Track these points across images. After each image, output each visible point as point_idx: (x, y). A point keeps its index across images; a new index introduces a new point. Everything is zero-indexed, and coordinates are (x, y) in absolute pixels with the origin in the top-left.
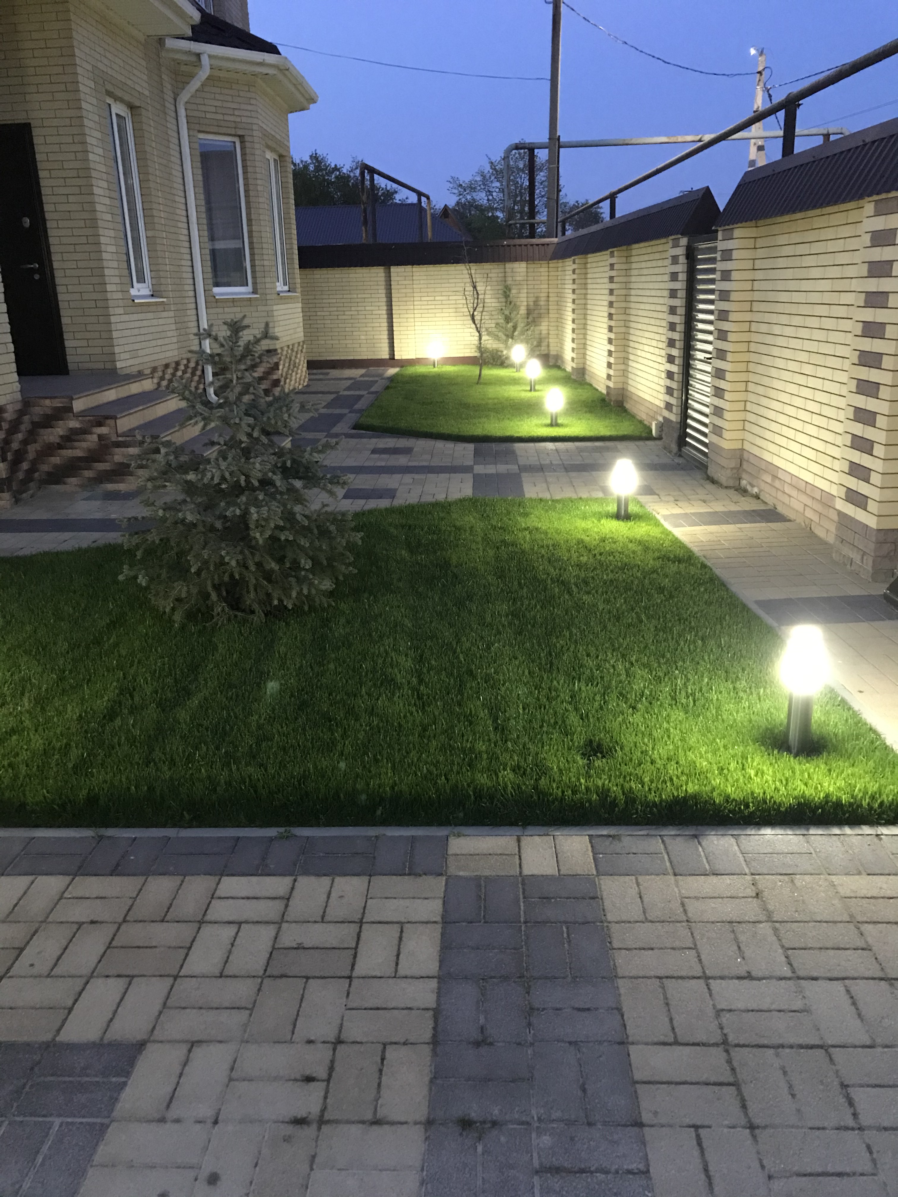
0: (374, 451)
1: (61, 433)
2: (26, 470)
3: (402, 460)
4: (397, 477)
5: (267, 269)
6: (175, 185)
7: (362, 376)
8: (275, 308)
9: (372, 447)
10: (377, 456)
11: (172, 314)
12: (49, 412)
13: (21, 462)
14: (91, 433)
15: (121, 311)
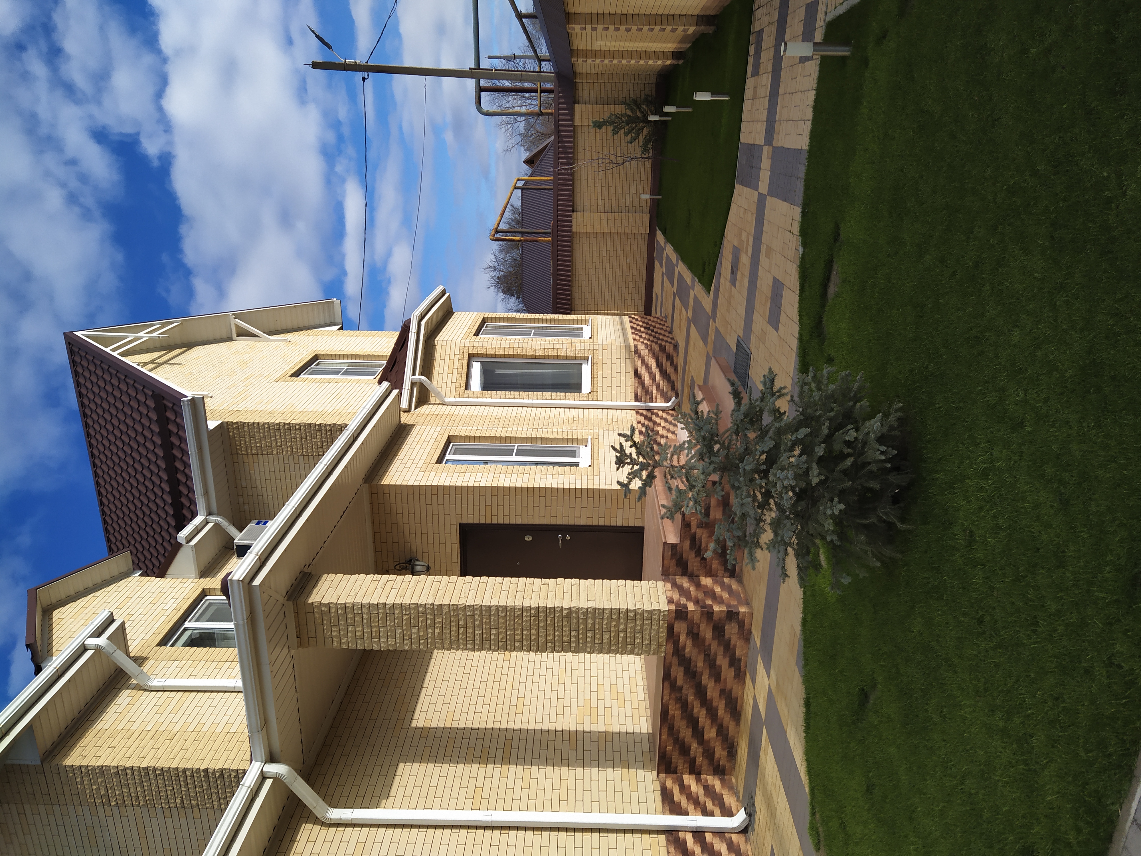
0: (733, 282)
1: (694, 556)
2: (722, 590)
3: (745, 260)
4: (761, 272)
5: (569, 347)
6: (504, 414)
7: (661, 266)
8: (600, 343)
9: (728, 284)
10: (737, 283)
11: (601, 432)
12: (674, 562)
13: (714, 593)
14: (695, 533)
15: (596, 478)
